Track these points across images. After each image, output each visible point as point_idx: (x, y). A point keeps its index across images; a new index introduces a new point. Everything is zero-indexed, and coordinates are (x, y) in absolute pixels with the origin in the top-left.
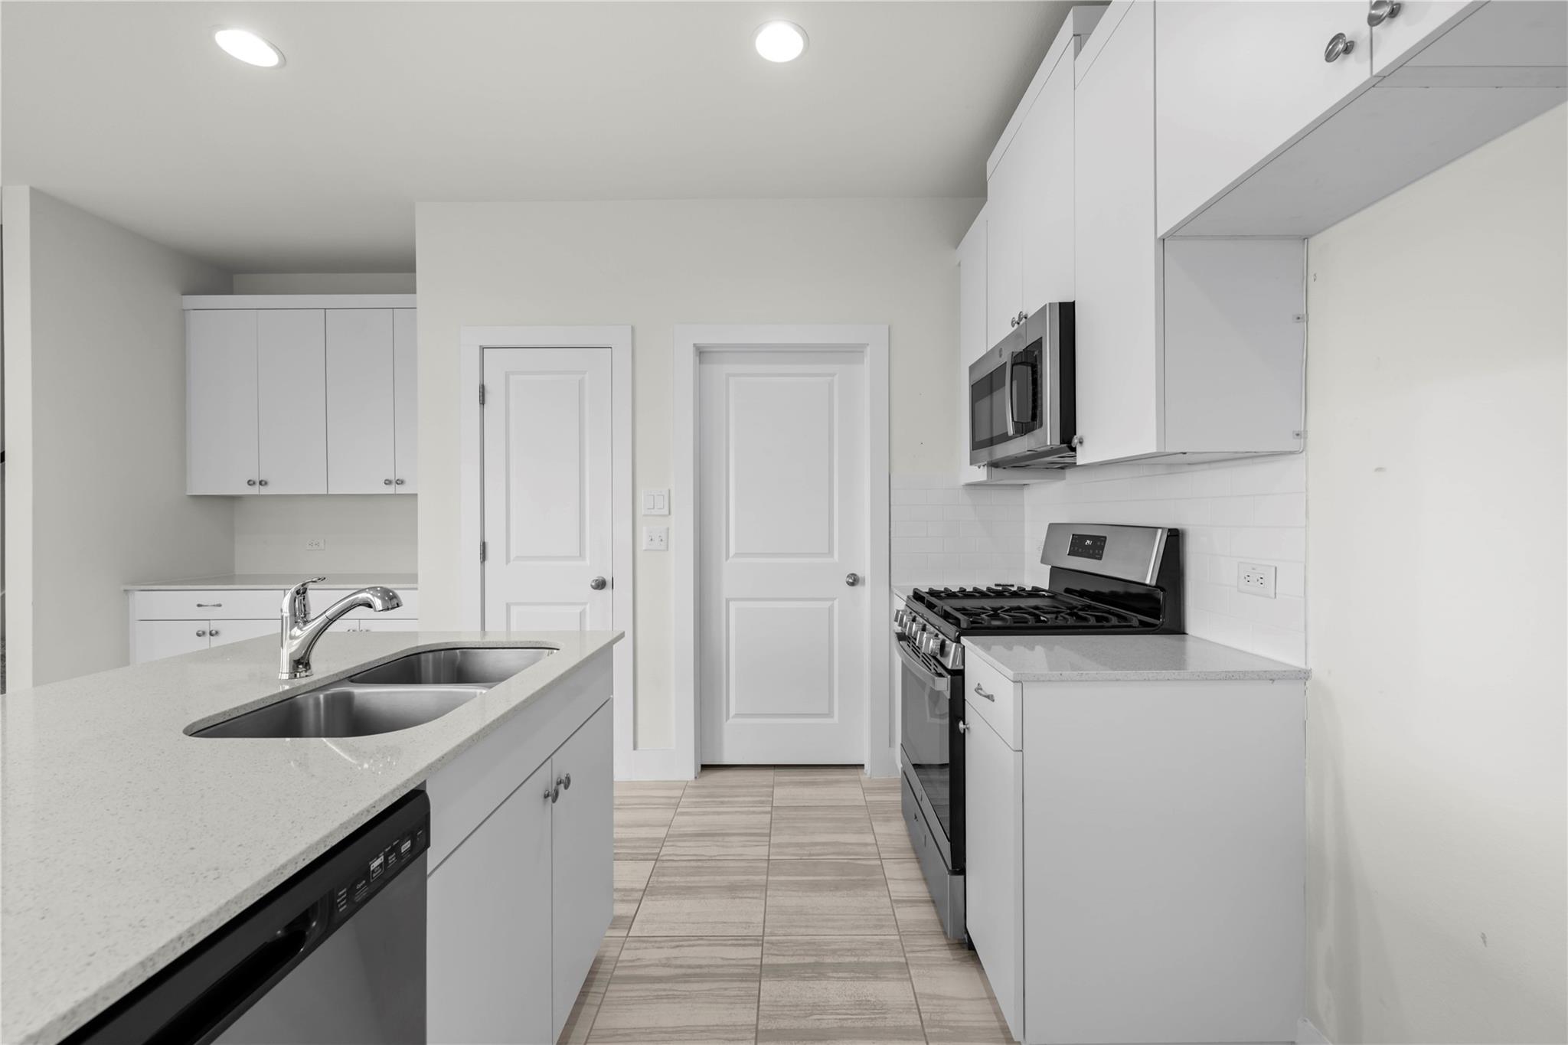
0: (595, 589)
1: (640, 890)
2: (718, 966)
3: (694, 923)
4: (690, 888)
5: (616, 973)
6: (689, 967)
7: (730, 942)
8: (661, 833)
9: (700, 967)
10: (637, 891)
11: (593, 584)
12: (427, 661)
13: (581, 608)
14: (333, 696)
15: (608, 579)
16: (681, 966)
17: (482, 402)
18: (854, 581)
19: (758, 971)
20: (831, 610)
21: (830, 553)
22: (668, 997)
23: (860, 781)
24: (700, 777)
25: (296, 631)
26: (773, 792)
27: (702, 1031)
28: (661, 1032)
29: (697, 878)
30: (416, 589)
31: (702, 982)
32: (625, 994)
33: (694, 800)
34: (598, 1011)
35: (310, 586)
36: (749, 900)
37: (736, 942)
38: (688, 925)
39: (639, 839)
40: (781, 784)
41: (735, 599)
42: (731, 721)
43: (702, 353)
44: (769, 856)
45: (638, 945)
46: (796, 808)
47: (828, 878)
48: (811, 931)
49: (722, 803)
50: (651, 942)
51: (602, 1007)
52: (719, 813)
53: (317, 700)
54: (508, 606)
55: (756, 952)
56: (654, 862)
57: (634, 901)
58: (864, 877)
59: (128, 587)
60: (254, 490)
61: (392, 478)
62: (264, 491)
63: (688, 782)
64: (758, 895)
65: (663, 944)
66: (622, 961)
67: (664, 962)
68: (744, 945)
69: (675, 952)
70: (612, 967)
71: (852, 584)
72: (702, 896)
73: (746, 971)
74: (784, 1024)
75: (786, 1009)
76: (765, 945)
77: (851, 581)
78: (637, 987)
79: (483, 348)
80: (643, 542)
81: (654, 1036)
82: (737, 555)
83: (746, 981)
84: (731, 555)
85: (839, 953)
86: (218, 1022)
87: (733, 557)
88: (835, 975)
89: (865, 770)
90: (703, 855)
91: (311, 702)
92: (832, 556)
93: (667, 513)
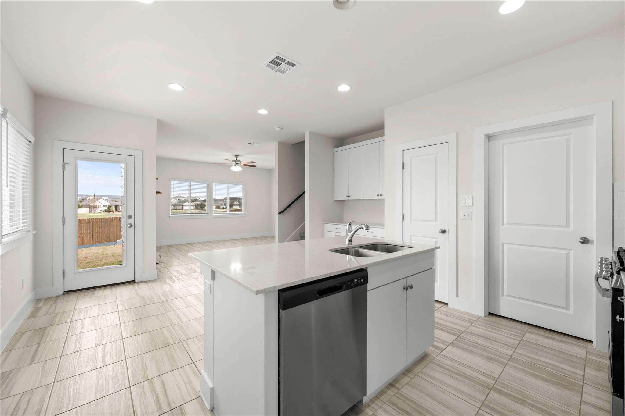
0: (441, 233)
1: (449, 343)
2: (473, 378)
3: (468, 361)
4: (470, 350)
5: (433, 361)
6: (461, 372)
7: (481, 373)
8: (463, 329)
9: (466, 374)
10: (448, 342)
11: (440, 231)
12: (379, 246)
13: (436, 239)
14: (356, 250)
15: (446, 230)
16: (458, 370)
17: (403, 168)
18: (585, 241)
19: (491, 387)
20: (568, 255)
21: (568, 225)
22: (450, 376)
23: (587, 348)
24: (487, 317)
25: (349, 233)
26: (525, 334)
27: (460, 391)
28: (445, 383)
29: (473, 349)
30: (384, 228)
31: (465, 379)
32: (435, 368)
33: (481, 323)
34: (425, 367)
35: (352, 223)
36: (495, 365)
37: (483, 374)
38: (465, 361)
39: (453, 328)
40: (530, 332)
41: (506, 243)
42: (504, 297)
43: (489, 137)
44: (512, 355)
45: (443, 357)
46: (536, 344)
47: (543, 376)
48: (524, 388)
49: (495, 329)
50: (449, 359)
51: (426, 367)
52: (492, 332)
53: (352, 250)
54: (411, 236)
55: (493, 382)
56: (457, 337)
57: (446, 345)
58: (567, 385)
59: (324, 223)
60: (347, 198)
61: (379, 194)
62: (350, 198)
63: (480, 317)
64: (501, 366)
65: (453, 361)
66: (436, 359)
67: (451, 366)
68: (487, 377)
69: (457, 366)
70: (433, 359)
71: (583, 243)
72: (474, 355)
73: (486, 385)
74: (497, 408)
75: (499, 404)
76: (497, 381)
77: (582, 241)
78: (439, 367)
79: (403, 151)
80: (461, 216)
81: (442, 383)
82: (508, 224)
83: (484, 387)
84: (505, 223)
85: (536, 402)
86: (329, 293)
87: (506, 224)
88: (531, 408)
89: (593, 345)
90: (479, 343)
91: (351, 251)
92: (569, 227)
93: (472, 205)
